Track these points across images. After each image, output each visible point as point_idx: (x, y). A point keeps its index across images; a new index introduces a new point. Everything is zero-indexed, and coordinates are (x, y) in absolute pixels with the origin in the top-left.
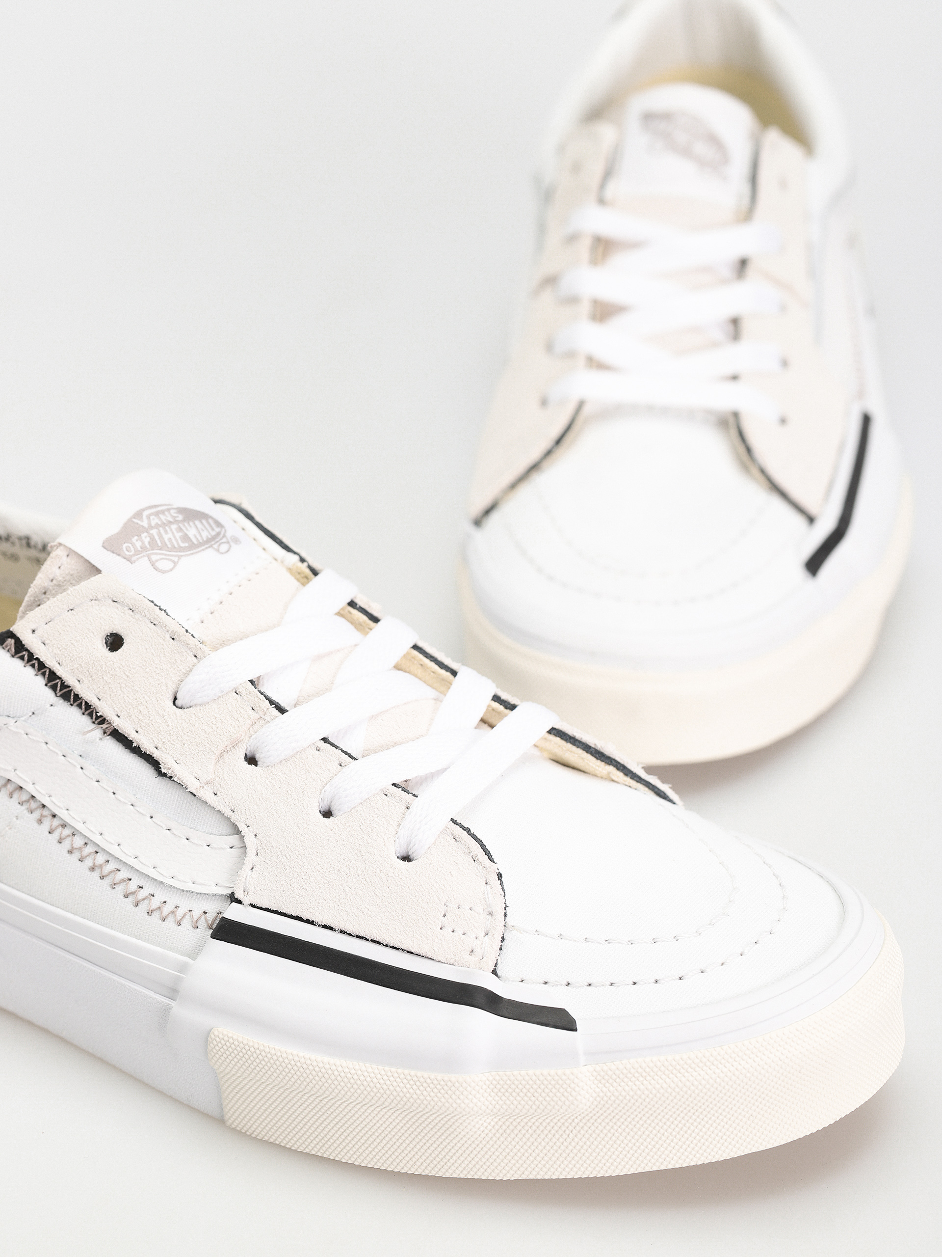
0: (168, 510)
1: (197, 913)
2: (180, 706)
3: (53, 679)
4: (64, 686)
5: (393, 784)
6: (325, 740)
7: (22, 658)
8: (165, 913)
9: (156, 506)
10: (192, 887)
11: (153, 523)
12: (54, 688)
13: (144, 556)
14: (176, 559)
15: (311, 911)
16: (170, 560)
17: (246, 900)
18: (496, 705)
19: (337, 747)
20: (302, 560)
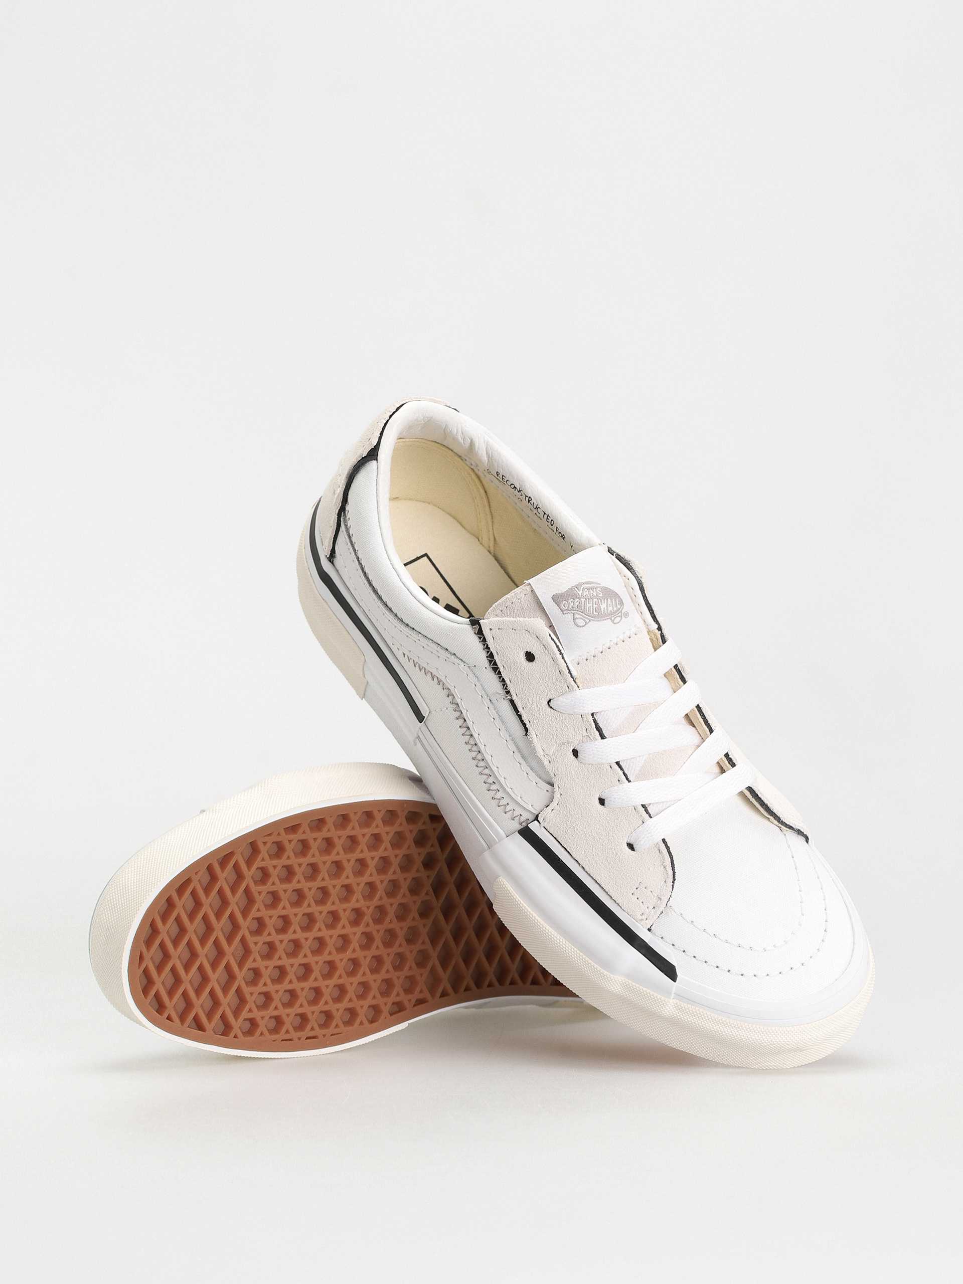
0: (597, 587)
1: (516, 813)
2: (551, 706)
3: (491, 656)
4: (495, 664)
5: (642, 805)
6: (618, 763)
7: (480, 638)
8: (501, 804)
9: (592, 583)
10: (519, 800)
11: (585, 594)
12: (490, 662)
13: (572, 613)
14: (588, 621)
15: (572, 849)
16: (584, 620)
17: (543, 824)
18: (725, 759)
19: (622, 769)
20: (660, 628)
